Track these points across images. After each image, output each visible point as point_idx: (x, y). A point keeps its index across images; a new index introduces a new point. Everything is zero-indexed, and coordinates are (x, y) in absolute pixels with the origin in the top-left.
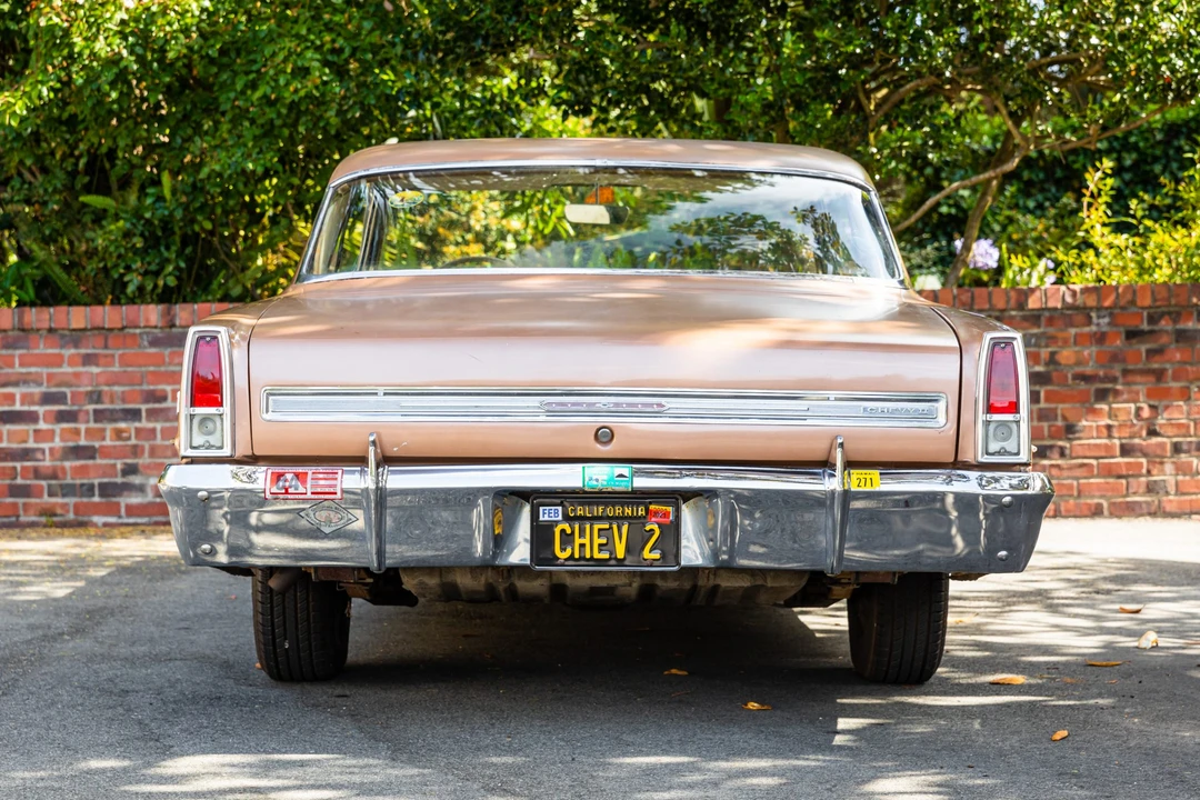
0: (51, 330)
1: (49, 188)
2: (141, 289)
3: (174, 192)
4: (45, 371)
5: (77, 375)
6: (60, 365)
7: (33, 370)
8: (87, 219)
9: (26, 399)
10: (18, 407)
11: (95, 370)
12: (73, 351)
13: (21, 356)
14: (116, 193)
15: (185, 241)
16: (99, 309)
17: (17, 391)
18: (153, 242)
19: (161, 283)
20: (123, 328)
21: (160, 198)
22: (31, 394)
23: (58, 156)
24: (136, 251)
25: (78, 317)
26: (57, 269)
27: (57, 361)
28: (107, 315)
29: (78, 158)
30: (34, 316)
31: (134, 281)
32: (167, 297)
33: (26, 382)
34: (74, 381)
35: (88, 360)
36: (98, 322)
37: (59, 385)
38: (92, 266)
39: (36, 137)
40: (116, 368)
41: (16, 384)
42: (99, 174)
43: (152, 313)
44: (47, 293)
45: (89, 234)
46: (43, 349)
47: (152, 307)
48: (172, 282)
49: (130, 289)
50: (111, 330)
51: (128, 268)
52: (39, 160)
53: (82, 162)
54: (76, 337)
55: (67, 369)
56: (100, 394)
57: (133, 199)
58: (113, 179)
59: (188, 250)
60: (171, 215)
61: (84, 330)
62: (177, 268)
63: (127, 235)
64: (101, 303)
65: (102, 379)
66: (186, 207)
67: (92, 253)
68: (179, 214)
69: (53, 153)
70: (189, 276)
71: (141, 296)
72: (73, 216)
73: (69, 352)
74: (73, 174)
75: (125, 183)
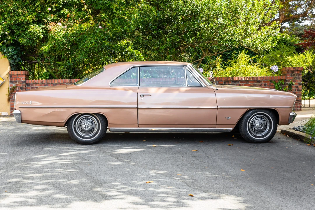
0: (52, 83)
1: (52, 60)
2: (66, 77)
3: (71, 61)
8: (58, 65)
15: (73, 69)
18: (68, 69)
19: (69, 76)
20: (63, 83)
21: (69, 62)
24: (65, 71)
25: (56, 81)
26: (53, 73)
28: (61, 81)
29: (56, 56)
30: (49, 81)
31: (65, 75)
32: (70, 78)
36: (59, 82)
38: (58, 73)
39: (49, 52)
42: (59, 58)
43: (68, 81)
44: (51, 77)
45: (58, 68)
48: (71, 75)
49: (64, 77)
50: (61, 83)
51: (64, 73)
52: (50, 56)
57: (65, 62)
58: (62, 58)
59: (74, 70)
60: (71, 65)
61: (57, 83)
62: (72, 73)
63: (64, 68)
64: (60, 79)
66: (73, 64)
67: (58, 71)
68: (72, 65)
69: (52, 55)
70: (74, 75)
71: (66, 78)
72: (55, 65)
74: (55, 58)
75: (63, 60)
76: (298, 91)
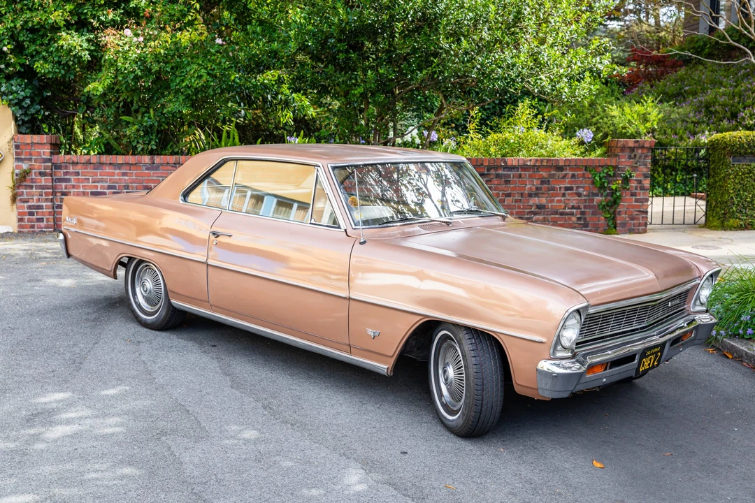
0: (110, 164)
1: (110, 112)
2: (143, 149)
3: (154, 116)
4: (109, 178)
5: (120, 179)
6: (114, 176)
7: (104, 177)
8: (124, 123)
9: (102, 187)
10: (99, 190)
11: (126, 178)
12: (118, 171)
13: (100, 172)
14: (133, 115)
15: (158, 132)
16: (127, 156)
17: (99, 185)
18: (147, 133)
19: (150, 148)
20: (136, 164)
21: (149, 118)
22: (104, 186)
23: (113, 101)
24: (141, 136)
25: (120, 159)
26: (113, 141)
27: (113, 174)
28: (130, 159)
29: (120, 102)
30: (105, 158)
31: (140, 147)
32: (152, 153)
33: (102, 182)
34: (119, 181)
35: (124, 174)
36: (127, 161)
37: (113, 183)
38: (125, 141)
39: (105, 95)
40: (134, 178)
41: (98, 182)
42: (127, 109)
43: (147, 158)
44: (109, 150)
45: (124, 130)
46: (108, 170)
47: (147, 156)
48: (154, 147)
49: (139, 149)
50: (132, 164)
51: (138, 142)
52: (106, 102)
53: (122, 104)
54: (119, 166)
55: (116, 177)
56: (128, 186)
57: (140, 118)
58: (133, 109)
59: (159, 136)
60: (153, 124)
61: (123, 164)
62: (156, 142)
63: (138, 130)
64: (128, 154)
65: (129, 181)
66: (159, 122)
67: (125, 136)
68: (156, 124)
69: (111, 100)
70: (160, 145)
71: (143, 152)
72: (118, 122)
73: (117, 171)
74: (118, 108)
75: (137, 111)
76: (642, 191)
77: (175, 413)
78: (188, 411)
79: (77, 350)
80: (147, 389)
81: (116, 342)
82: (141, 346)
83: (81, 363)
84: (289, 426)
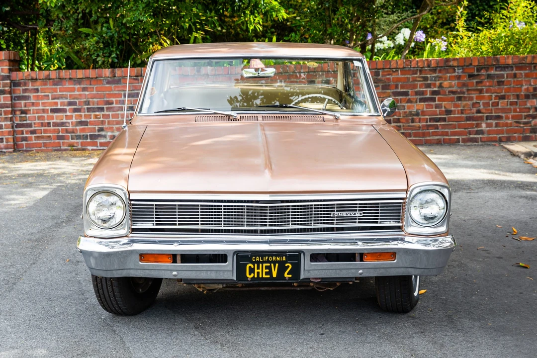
0: (70, 79)
1: (69, 25)
2: (103, 63)
3: (114, 27)
4: (69, 93)
5: (80, 95)
6: (74, 92)
7: (64, 93)
8: (83, 36)
9: (62, 104)
10: (59, 107)
11: (87, 93)
12: (79, 86)
13: (60, 88)
14: (93, 27)
15: (119, 44)
16: (88, 70)
17: (59, 101)
18: (107, 45)
19: (110, 60)
20: (97, 78)
21: (109, 28)
22: (64, 102)
23: (71, 12)
24: (101, 49)
25: (80, 73)
26: (73, 55)
27: (73, 90)
28: (91, 73)
29: (79, 14)
30: (64, 74)
31: (100, 60)
32: (113, 66)
33: (62, 98)
34: (79, 97)
35: (84, 89)
36: (87, 76)
37: (74, 99)
38: (85, 54)
39: (63, 6)
40: (95, 92)
41: (58, 99)
42: (86, 20)
43: (107, 72)
45: (83, 42)
46: (68, 85)
47: (107, 69)
48: (115, 60)
49: (100, 63)
50: (92, 78)
51: (98, 56)
52: (65, 14)
53: (80, 15)
54: (79, 81)
55: (76, 93)
56: (89, 102)
57: (99, 29)
58: (91, 20)
59: (120, 47)
60: (113, 35)
61: (83, 78)
62: (117, 54)
63: (97, 42)
64: (89, 68)
65: (89, 97)
66: (119, 32)
67: (85, 49)
68: (116, 35)
69: (69, 11)
70: (121, 56)
71: (104, 65)
72: (77, 35)
73: (77, 86)
74: (77, 19)
75: (96, 22)
77: (101, 333)
78: (115, 331)
79: (13, 270)
80: (76, 310)
81: (55, 262)
82: (79, 266)
83: (14, 284)
84: (219, 346)
